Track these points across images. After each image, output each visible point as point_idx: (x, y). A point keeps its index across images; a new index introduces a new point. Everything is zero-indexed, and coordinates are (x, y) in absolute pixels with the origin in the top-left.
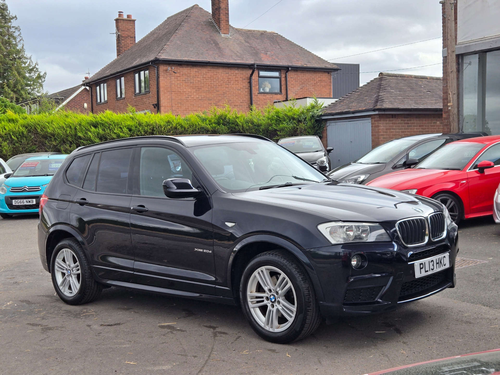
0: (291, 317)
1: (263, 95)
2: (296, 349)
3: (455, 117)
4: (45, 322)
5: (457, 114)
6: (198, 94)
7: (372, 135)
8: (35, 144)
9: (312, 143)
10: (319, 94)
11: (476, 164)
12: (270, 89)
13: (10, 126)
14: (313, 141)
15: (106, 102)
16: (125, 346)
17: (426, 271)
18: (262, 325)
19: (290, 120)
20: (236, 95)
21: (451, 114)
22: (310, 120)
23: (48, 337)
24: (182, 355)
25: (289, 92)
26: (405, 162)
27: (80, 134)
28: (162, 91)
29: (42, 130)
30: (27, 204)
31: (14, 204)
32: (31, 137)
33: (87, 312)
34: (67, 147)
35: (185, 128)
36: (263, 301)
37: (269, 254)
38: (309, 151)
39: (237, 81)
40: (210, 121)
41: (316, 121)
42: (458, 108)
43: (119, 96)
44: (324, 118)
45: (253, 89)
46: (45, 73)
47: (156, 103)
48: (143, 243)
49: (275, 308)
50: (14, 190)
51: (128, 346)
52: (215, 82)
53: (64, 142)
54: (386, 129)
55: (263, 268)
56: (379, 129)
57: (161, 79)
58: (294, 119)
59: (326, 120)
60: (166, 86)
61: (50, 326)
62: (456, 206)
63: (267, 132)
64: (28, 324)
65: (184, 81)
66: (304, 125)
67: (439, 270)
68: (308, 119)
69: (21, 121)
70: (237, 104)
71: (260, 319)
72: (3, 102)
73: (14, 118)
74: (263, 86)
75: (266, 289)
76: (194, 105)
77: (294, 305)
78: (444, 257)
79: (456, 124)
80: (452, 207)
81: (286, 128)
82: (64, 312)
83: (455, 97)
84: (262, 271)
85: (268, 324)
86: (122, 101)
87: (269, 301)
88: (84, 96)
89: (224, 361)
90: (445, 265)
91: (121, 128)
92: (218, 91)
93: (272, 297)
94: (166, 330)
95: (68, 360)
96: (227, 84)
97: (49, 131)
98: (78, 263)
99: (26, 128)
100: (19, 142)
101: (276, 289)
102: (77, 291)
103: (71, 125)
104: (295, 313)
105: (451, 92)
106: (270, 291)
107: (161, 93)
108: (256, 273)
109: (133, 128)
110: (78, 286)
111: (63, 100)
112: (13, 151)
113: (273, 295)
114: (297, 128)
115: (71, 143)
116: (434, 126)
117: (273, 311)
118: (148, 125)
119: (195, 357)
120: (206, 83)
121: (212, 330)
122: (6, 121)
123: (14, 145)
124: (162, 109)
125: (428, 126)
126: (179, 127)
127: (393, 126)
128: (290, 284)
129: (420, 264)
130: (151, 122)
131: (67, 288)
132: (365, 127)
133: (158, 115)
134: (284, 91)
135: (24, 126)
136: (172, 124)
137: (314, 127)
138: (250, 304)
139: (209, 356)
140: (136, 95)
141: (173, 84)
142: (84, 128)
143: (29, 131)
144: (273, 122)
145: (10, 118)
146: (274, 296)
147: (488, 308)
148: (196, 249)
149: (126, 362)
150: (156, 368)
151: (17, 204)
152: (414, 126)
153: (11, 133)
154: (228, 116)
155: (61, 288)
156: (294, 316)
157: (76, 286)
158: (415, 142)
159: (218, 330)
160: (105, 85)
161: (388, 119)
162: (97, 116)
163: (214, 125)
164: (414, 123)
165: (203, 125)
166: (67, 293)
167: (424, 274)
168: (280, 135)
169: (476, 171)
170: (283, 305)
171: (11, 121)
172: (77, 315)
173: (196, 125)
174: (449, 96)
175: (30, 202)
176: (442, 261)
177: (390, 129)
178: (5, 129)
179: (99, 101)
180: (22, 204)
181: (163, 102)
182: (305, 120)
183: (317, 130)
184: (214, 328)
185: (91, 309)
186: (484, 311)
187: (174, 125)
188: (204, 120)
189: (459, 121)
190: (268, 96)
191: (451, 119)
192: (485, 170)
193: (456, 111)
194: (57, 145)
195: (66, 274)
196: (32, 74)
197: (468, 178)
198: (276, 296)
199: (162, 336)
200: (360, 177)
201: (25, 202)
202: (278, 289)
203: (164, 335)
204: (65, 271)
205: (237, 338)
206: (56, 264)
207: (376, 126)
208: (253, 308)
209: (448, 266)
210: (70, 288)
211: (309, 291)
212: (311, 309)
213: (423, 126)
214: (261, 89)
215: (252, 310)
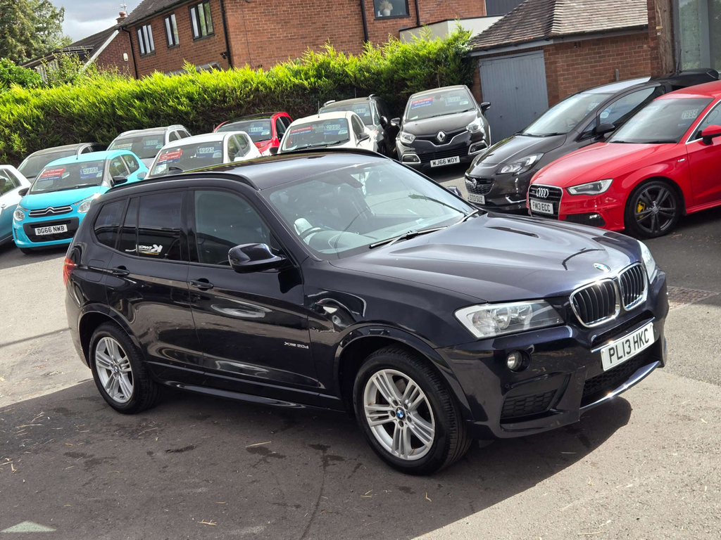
0: (428, 440)
1: (381, 21)
2: (440, 486)
3: (667, 46)
4: (89, 450)
5: (670, 41)
6: (285, 31)
7: (547, 77)
8: (58, 133)
9: (457, 99)
10: (466, 10)
11: (699, 130)
12: (391, 12)
13: (20, 109)
14: (458, 94)
15: (153, 53)
16: (200, 490)
17: (619, 358)
18: (390, 450)
19: (424, 63)
20: (342, 26)
21: (662, 42)
22: (454, 60)
23: (94, 479)
24: (279, 504)
25: (420, 13)
26: (595, 129)
27: (119, 113)
28: (233, 32)
29: (65, 111)
30: (55, 232)
31: (37, 234)
32: (51, 122)
33: (147, 426)
34: (105, 132)
35: (271, 89)
36: (387, 417)
37: (390, 352)
38: (454, 111)
39: (341, 4)
40: (306, 74)
41: (463, 60)
42: (672, 31)
43: (171, 43)
44: (474, 55)
45: (367, 13)
46: (63, 9)
47: (226, 50)
48: (214, 324)
49: (405, 426)
50: (36, 213)
51: (204, 489)
52: (309, 9)
53: (99, 126)
54: (568, 65)
55: (383, 372)
56: (556, 67)
57: (229, 14)
58: (429, 60)
59: (477, 58)
60: (237, 23)
61: (97, 456)
62: (672, 197)
63: (392, 82)
64: (66, 454)
65: (263, 13)
66: (445, 68)
67: (639, 351)
68: (451, 59)
69: (34, 101)
70: (345, 39)
71: (386, 440)
72: (5, 66)
73: (23, 97)
74: (381, 8)
75: (390, 400)
76: (281, 48)
77: (431, 422)
78: (646, 330)
79: (669, 57)
80: (667, 199)
81: (420, 74)
82: (115, 428)
83: (667, 15)
84: (382, 376)
85: (397, 448)
86: (176, 50)
87: (396, 417)
88: (122, 43)
89: (338, 513)
90: (647, 342)
91: (177, 98)
92: (314, 23)
93: (399, 412)
94: (258, 457)
95: (122, 521)
96: (328, 11)
97: (76, 111)
98: (126, 357)
99: (43, 109)
100: (35, 130)
101: (404, 400)
102: (130, 396)
103: (105, 100)
104: (433, 435)
105: (660, 9)
106: (395, 402)
107: (232, 36)
108: (373, 379)
109: (196, 97)
110: (131, 388)
111: (91, 52)
112: (28, 146)
113: (400, 409)
114: (436, 74)
115: (109, 125)
116: (640, 52)
117: (402, 431)
118: (216, 90)
119: (298, 507)
120: (296, 13)
121: (321, 451)
122: (13, 102)
123: (29, 136)
124: (235, 59)
125: (631, 53)
126: (261, 88)
127: (577, 60)
128: (422, 395)
129: (610, 350)
130: (220, 85)
131: (116, 391)
132: (536, 65)
133: (230, 71)
134: (412, 12)
135: (37, 107)
136: (251, 85)
137: (461, 70)
138: (369, 421)
139: (317, 505)
140: (195, 40)
141: (246, 20)
142: (125, 103)
143: (47, 114)
144: (399, 66)
145: (17, 97)
146: (402, 410)
147: (717, 386)
148: (286, 344)
149: (202, 522)
150: (244, 532)
151: (42, 234)
152: (609, 56)
153: (22, 120)
154: (332, 63)
155: (108, 390)
156: (432, 439)
157: (128, 389)
158: (608, 96)
159: (330, 452)
160: (149, 27)
161: (569, 50)
162: (142, 83)
163: (312, 80)
164: (609, 52)
165: (297, 82)
166: (116, 398)
167: (616, 362)
168: (412, 86)
169: (700, 142)
170: (416, 423)
171: (19, 101)
172: (133, 434)
173: (286, 82)
174: (656, 14)
175: (59, 229)
176: (643, 338)
177: (573, 65)
178: (12, 114)
179: (143, 51)
180: (49, 233)
181: (237, 47)
182: (445, 60)
183: (465, 75)
184: (323, 448)
185: (153, 420)
186: (710, 394)
187: (254, 85)
188: (296, 74)
189: (674, 51)
190: (390, 23)
191: (662, 49)
192: (713, 139)
193: (668, 37)
194: (89, 132)
195: (113, 372)
196: (44, 12)
197: (688, 154)
198: (405, 410)
199: (252, 469)
200: (529, 159)
201: (52, 230)
202: (407, 401)
203: (254, 466)
204: (110, 368)
205: (357, 468)
206: (97, 357)
207: (551, 63)
208: (375, 426)
209: (652, 341)
210: (120, 390)
211: (450, 405)
212: (455, 430)
213: (622, 54)
214: (379, 13)
215: (373, 429)
